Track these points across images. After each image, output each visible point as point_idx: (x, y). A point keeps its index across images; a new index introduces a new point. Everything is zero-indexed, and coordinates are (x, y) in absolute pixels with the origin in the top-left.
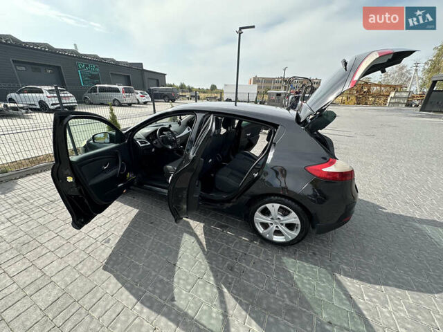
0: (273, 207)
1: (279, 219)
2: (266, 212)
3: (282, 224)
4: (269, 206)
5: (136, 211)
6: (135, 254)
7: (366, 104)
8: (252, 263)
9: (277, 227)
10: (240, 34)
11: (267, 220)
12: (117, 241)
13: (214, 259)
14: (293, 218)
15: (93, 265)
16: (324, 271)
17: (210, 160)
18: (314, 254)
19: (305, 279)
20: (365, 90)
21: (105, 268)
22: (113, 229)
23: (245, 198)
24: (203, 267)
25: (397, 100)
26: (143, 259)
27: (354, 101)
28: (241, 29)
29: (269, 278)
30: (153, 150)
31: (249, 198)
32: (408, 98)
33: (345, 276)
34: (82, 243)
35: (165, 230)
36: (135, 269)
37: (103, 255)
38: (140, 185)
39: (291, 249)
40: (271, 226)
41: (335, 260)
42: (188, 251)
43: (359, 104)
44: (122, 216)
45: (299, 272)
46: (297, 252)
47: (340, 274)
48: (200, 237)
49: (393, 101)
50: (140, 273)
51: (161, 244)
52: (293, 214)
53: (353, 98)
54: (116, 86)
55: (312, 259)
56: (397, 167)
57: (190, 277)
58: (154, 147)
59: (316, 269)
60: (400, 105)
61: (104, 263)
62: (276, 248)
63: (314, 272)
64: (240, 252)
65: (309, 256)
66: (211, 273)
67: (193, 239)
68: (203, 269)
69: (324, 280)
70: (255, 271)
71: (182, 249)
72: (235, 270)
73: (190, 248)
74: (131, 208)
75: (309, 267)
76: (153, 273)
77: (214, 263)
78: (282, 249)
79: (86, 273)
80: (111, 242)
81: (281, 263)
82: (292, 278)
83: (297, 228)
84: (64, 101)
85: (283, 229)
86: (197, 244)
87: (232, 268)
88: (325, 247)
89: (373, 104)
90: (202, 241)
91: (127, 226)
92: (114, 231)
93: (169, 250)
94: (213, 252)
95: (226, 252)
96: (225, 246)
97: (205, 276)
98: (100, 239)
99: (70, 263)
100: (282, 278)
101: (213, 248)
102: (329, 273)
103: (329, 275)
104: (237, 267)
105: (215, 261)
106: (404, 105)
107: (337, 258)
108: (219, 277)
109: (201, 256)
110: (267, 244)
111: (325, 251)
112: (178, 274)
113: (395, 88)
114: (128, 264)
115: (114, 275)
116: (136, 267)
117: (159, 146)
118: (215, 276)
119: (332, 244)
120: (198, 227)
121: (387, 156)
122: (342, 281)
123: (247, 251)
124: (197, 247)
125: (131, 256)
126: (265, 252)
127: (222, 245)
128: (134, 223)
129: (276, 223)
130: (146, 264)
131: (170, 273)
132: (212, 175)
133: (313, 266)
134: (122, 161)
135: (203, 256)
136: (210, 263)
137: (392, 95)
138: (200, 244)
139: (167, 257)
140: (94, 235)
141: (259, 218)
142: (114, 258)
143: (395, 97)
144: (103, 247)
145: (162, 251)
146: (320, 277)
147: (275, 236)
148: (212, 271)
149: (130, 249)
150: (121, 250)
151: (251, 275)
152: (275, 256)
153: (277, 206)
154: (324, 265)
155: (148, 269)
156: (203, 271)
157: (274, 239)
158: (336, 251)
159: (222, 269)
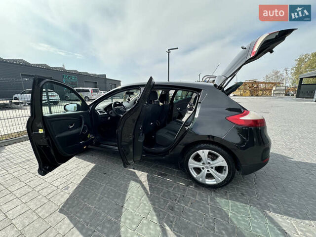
0: (204, 153)
1: (209, 163)
2: (198, 158)
3: (212, 168)
4: (200, 152)
5: (93, 165)
6: (89, 199)
7: (257, 95)
8: (190, 204)
9: (208, 171)
10: (169, 53)
11: (199, 165)
12: (75, 188)
13: (157, 201)
14: (221, 161)
15: (51, 208)
16: (254, 208)
17: (152, 124)
18: (242, 194)
19: (239, 216)
20: (255, 86)
21: (61, 211)
22: (72, 179)
23: (180, 147)
24: (147, 208)
25: (278, 92)
26: (95, 202)
27: (249, 93)
28: (169, 50)
29: (207, 216)
30: (109, 118)
31: (183, 147)
32: (286, 90)
33: (273, 212)
34: (45, 190)
35: (115, 178)
36: (87, 211)
37: (61, 199)
38: (98, 144)
39: (222, 191)
40: (203, 171)
41: (262, 199)
42: (134, 195)
43: (253, 95)
44: (81, 169)
45: (232, 210)
46: (228, 194)
47: (269, 210)
48: (144, 183)
49: (276, 92)
50: (91, 214)
51: (112, 190)
52: (221, 158)
53: (248, 92)
54: (88, 88)
55: (242, 198)
56: (291, 130)
57: (136, 217)
58: (110, 116)
59: (247, 207)
60: (281, 95)
61: (61, 206)
62: (209, 190)
63: (245, 209)
64: (178, 194)
65: (238, 196)
66: (154, 213)
67: (138, 185)
68: (146, 209)
69: (256, 216)
70: (193, 210)
71: (129, 193)
72: (176, 210)
73: (135, 192)
74: (89, 163)
75: (240, 205)
76: (103, 214)
77: (156, 204)
78: (215, 191)
79: (44, 215)
80: (69, 189)
81: (215, 203)
82: (227, 216)
83: (225, 170)
84: (50, 98)
85: (213, 172)
86: (142, 189)
87: (172, 207)
88: (251, 189)
89: (262, 95)
90: (145, 186)
91: (84, 176)
92: (74, 180)
93: (117, 194)
94: (156, 195)
95: (166, 195)
96: (165, 190)
97: (149, 216)
98: (61, 187)
99: (31, 207)
100: (218, 216)
101: (155, 192)
102: (260, 210)
103: (260, 212)
104: (176, 207)
105: (157, 202)
106: (284, 95)
107: (264, 198)
108: (161, 217)
109: (145, 198)
110: (201, 188)
111: (252, 192)
112: (125, 214)
113: (275, 84)
114: (81, 207)
115: (68, 217)
116: (89, 209)
117: (113, 115)
118: (158, 216)
119: (256, 186)
120: (142, 176)
121: (282, 124)
122: (273, 217)
123: (184, 193)
124: (142, 191)
125: (85, 200)
126: (200, 194)
127: (163, 189)
128: (91, 174)
129: (207, 167)
130: (97, 206)
131: (118, 214)
132: (153, 137)
133: (244, 205)
134: (85, 124)
135: (147, 199)
136: (153, 204)
137: (274, 88)
138: (144, 188)
139: (116, 200)
140: (56, 184)
141: (192, 164)
142: (70, 202)
143: (276, 90)
144: (62, 193)
145: (112, 195)
146: (252, 214)
147: (207, 180)
148: (155, 211)
149: (85, 194)
150: (77, 195)
151: (190, 214)
152: (209, 196)
153: (207, 151)
154: (254, 204)
155: (98, 211)
156: (147, 211)
157: (207, 183)
158: (261, 191)
159: (163, 209)
